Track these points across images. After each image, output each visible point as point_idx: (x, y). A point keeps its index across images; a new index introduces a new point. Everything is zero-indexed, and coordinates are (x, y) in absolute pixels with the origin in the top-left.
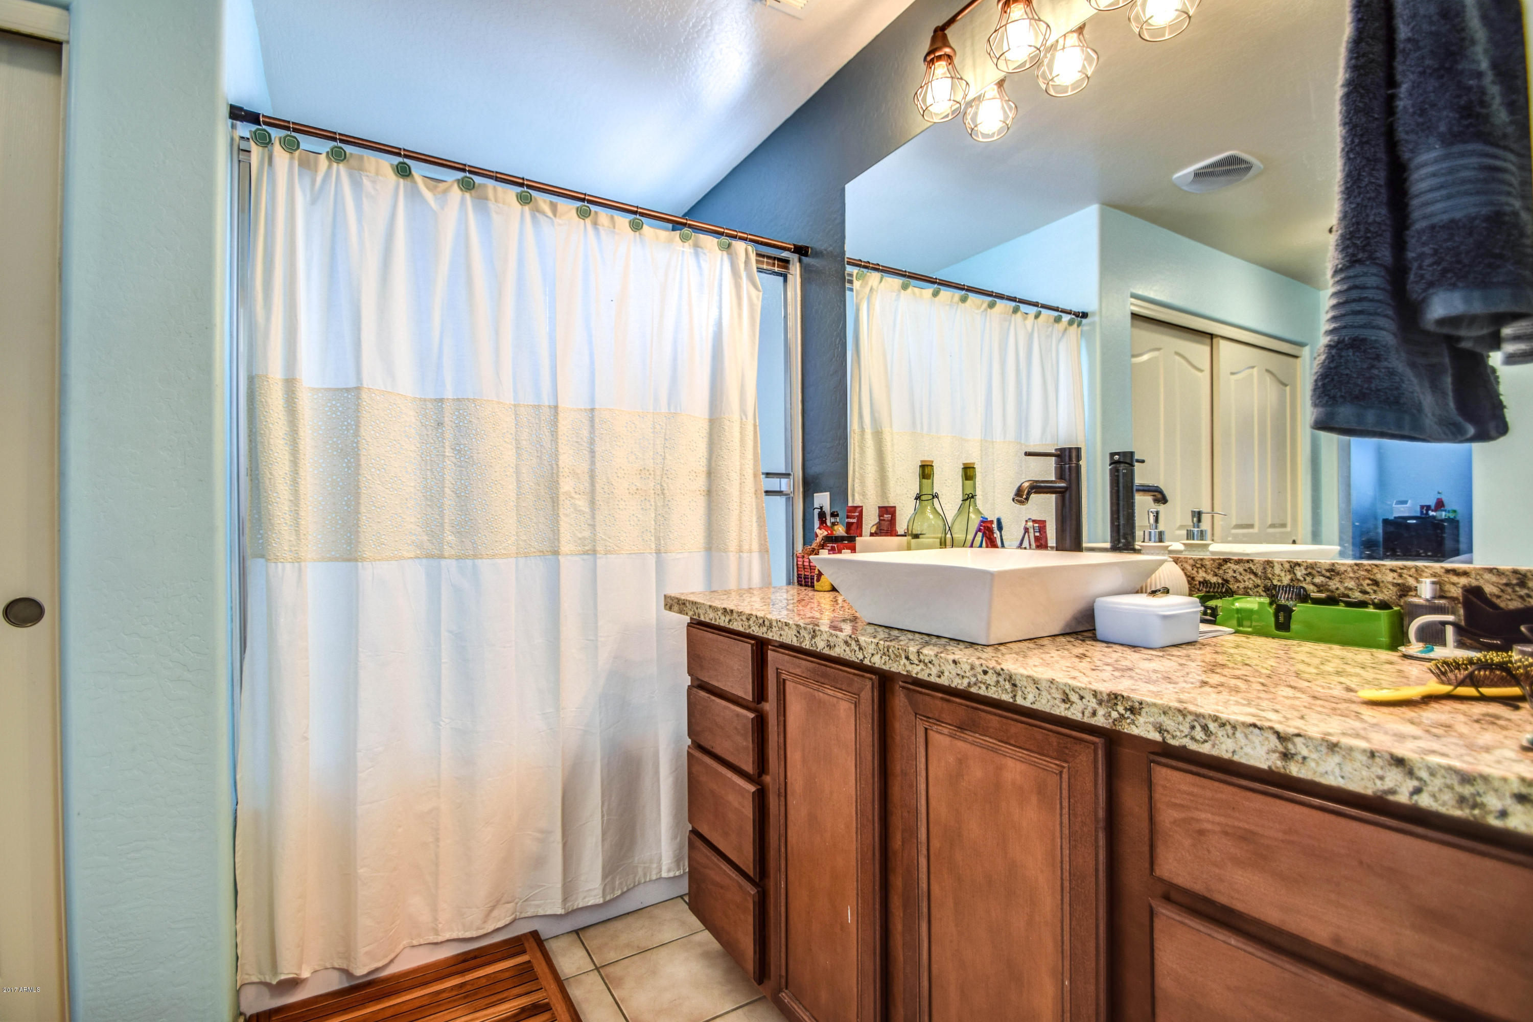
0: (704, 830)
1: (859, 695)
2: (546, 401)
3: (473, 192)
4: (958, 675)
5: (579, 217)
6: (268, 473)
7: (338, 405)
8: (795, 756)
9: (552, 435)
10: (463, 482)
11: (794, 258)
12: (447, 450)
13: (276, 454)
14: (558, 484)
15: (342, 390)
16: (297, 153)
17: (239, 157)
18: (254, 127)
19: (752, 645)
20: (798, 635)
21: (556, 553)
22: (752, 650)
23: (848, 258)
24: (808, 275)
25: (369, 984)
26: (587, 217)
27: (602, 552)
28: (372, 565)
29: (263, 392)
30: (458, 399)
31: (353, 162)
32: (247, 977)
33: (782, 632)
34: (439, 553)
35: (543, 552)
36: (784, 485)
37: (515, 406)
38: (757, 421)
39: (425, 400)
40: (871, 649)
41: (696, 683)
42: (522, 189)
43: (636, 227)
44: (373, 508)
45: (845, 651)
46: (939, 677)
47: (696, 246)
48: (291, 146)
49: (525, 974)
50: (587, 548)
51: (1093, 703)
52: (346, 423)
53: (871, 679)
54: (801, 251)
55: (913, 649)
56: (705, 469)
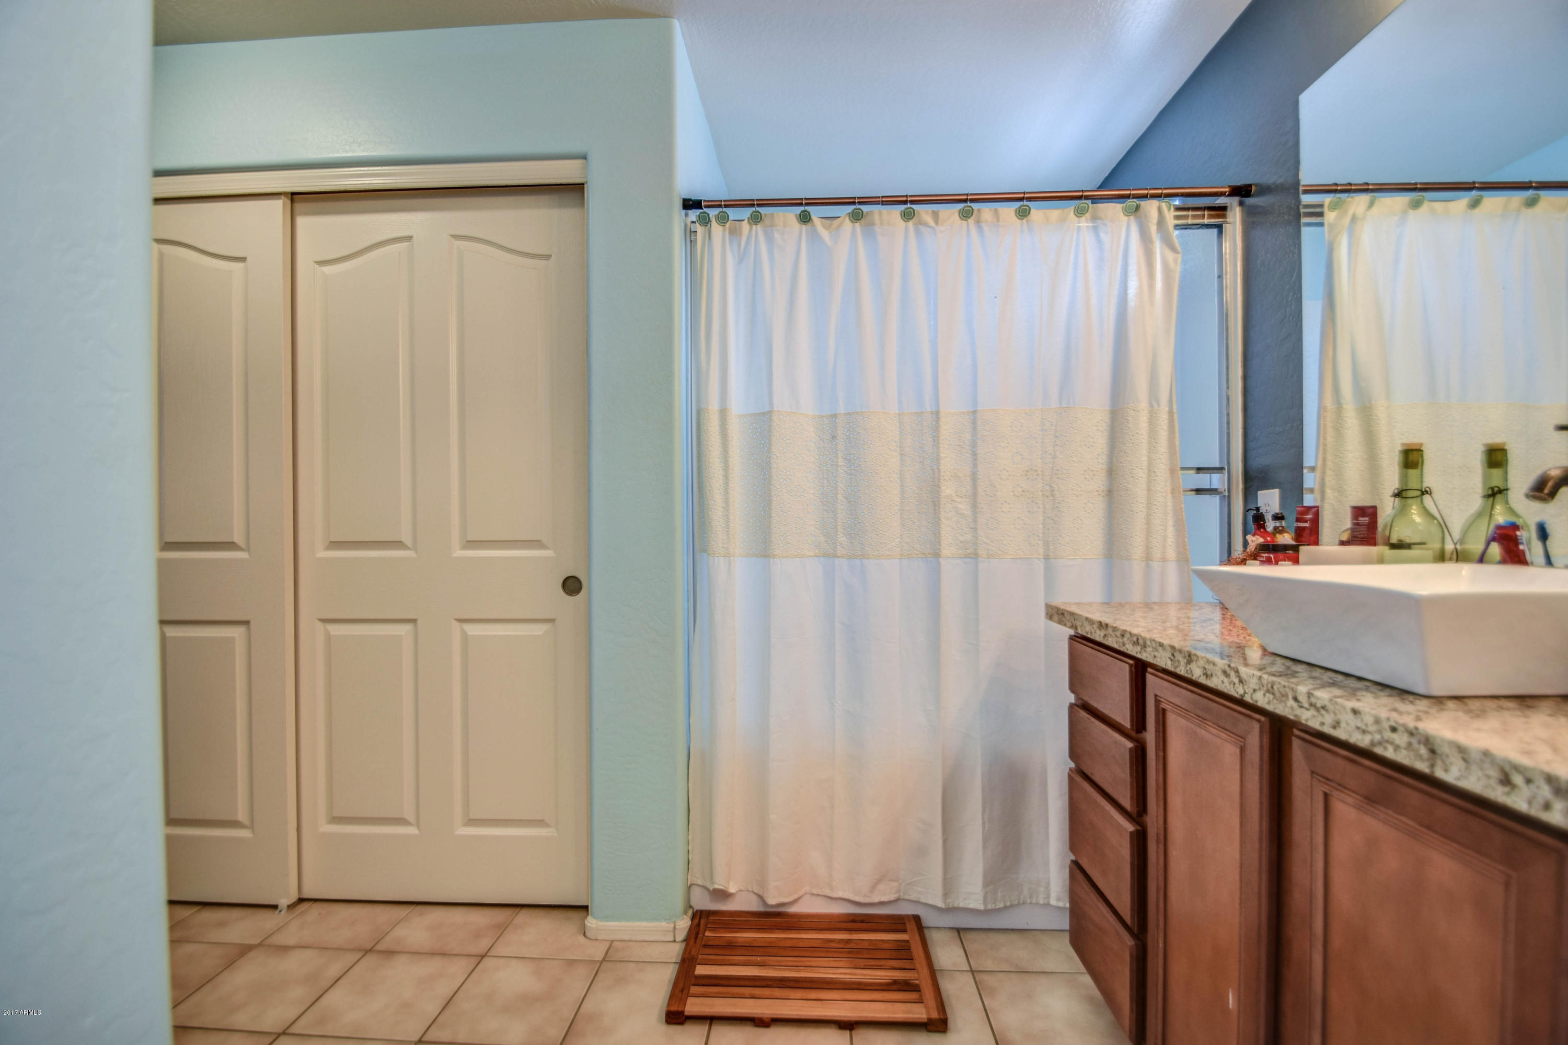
0: (1085, 863)
1: (1244, 739)
2: (928, 407)
3: (862, 221)
4: (1358, 728)
5: (962, 219)
6: (708, 485)
7: (758, 427)
8: (1176, 800)
9: (934, 440)
10: (852, 488)
11: (1233, 202)
12: (839, 460)
13: (714, 470)
14: (939, 488)
15: (760, 414)
16: (728, 225)
17: (690, 238)
18: (698, 212)
19: (1131, 666)
20: (1172, 658)
21: (937, 555)
22: (1131, 671)
23: (1304, 186)
24: (1252, 218)
25: (779, 914)
26: (969, 217)
27: (984, 556)
28: (781, 561)
29: (705, 421)
30: (849, 414)
31: (767, 221)
32: (695, 879)
33: (1156, 654)
34: (833, 552)
35: (924, 554)
36: (1217, 480)
37: (899, 415)
38: (1175, 407)
39: (822, 417)
40: (1253, 683)
41: (1080, 702)
42: (906, 206)
43: (1023, 214)
44: (781, 513)
45: (1223, 682)
46: (1334, 727)
47: (1095, 218)
48: (722, 219)
49: (902, 952)
50: (968, 551)
51: (1546, 792)
52: (763, 442)
53: (1259, 721)
54: (1241, 191)
55: (1302, 689)
56: (1104, 467)
